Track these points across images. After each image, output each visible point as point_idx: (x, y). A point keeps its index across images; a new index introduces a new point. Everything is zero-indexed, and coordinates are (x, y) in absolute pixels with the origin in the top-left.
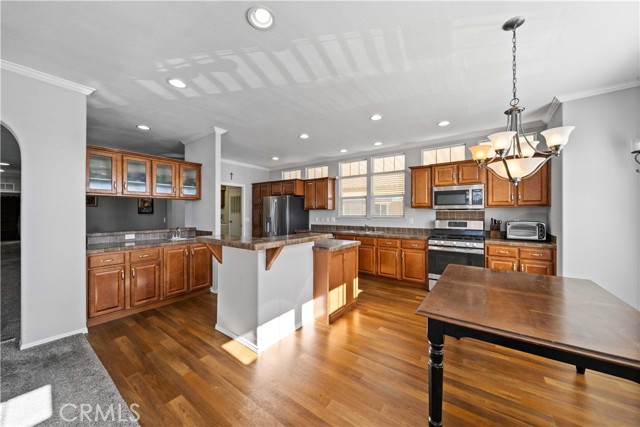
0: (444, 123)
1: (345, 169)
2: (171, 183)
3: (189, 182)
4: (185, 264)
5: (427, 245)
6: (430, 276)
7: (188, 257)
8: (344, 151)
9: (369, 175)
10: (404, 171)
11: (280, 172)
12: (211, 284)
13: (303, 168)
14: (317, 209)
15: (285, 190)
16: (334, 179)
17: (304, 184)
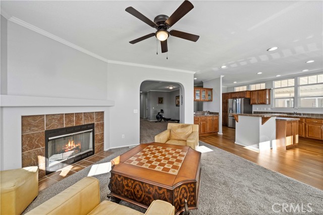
1: (277, 84)
4: (212, 123)
8: (278, 76)
9: (297, 86)
11: (233, 87)
13: (248, 85)
14: (260, 104)
15: (240, 96)
16: (269, 89)
17: (250, 93)
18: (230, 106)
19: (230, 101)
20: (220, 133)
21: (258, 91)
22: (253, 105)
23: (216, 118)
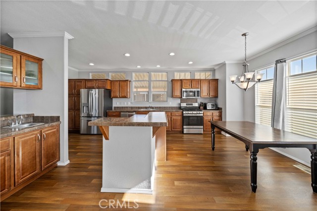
0: (191, 63)
2: (12, 73)
4: (37, 148)
5: (183, 114)
6: (185, 127)
8: (139, 67)
9: (150, 81)
10: (167, 81)
11: (88, 73)
14: (121, 97)
15: (98, 85)
16: (130, 81)
17: (111, 83)
18: (83, 100)
19: (83, 92)
21: (119, 81)
22: (114, 99)
23: (52, 131)
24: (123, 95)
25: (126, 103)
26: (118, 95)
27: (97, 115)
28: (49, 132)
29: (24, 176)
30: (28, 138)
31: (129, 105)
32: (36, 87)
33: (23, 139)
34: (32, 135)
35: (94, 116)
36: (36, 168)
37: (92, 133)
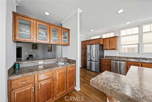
1: (123, 33)
2: (58, 37)
3: (65, 38)
4: (65, 78)
7: (66, 74)
11: (90, 37)
12: (75, 86)
13: (101, 35)
14: (111, 50)
15: (95, 42)
16: (118, 37)
17: (103, 40)
18: (88, 51)
19: (88, 47)
20: (78, 88)
21: (109, 38)
22: (105, 51)
23: (72, 69)
24: (112, 48)
25: (114, 54)
26: (108, 48)
27: (95, 60)
28: (71, 69)
29: (59, 93)
30: (61, 72)
31: (117, 55)
32: (67, 44)
33: (59, 72)
34: (63, 70)
35: (93, 60)
36: (64, 89)
37: (92, 70)
